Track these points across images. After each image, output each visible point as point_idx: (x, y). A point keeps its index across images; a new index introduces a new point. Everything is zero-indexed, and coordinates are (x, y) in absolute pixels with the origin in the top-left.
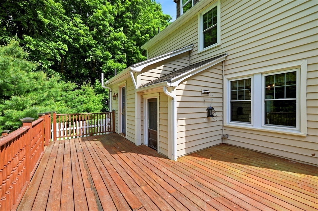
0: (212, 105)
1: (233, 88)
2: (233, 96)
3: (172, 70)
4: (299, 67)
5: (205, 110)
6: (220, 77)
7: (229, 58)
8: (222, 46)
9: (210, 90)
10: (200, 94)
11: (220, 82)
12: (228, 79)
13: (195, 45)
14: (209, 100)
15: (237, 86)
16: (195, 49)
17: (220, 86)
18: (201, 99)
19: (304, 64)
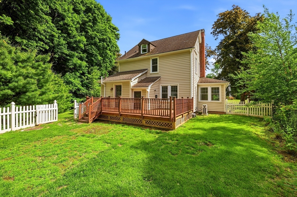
0: (157, 94)
1: (162, 89)
2: (163, 92)
3: (140, 79)
4: (178, 85)
5: (155, 96)
6: (158, 84)
7: (161, 80)
8: (159, 74)
9: (156, 89)
10: (153, 91)
11: (158, 86)
12: (161, 86)
13: (149, 70)
14: (156, 92)
15: (164, 88)
16: (149, 71)
17: (158, 88)
18: (154, 92)
19: (178, 84)
